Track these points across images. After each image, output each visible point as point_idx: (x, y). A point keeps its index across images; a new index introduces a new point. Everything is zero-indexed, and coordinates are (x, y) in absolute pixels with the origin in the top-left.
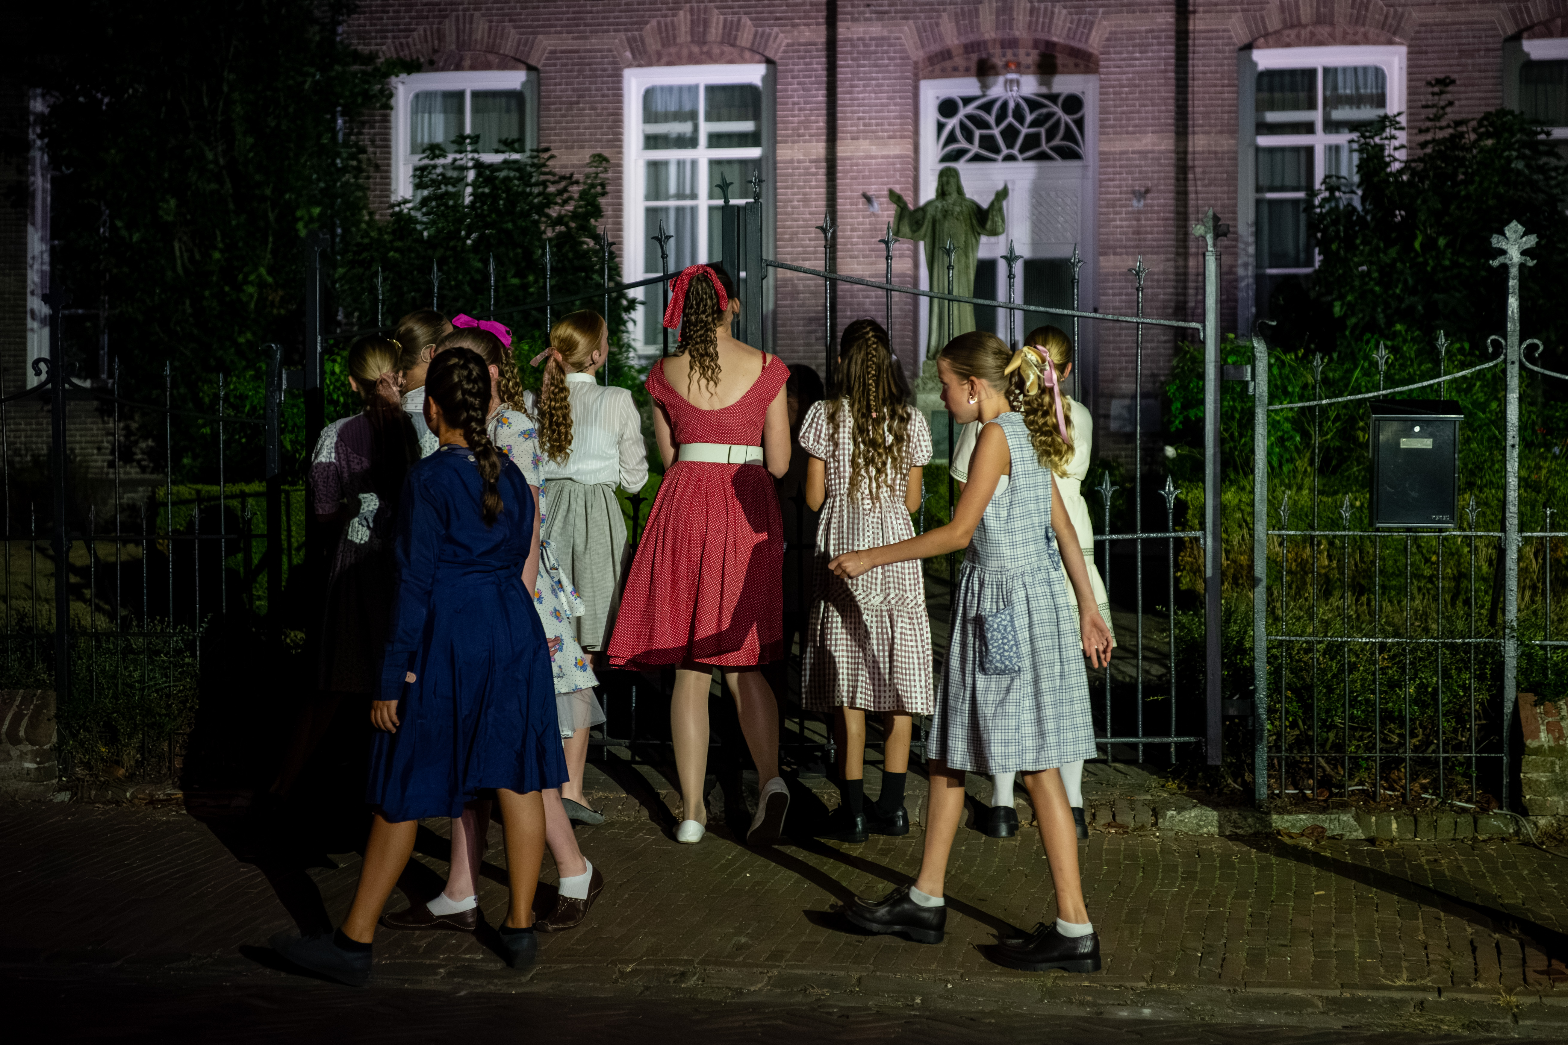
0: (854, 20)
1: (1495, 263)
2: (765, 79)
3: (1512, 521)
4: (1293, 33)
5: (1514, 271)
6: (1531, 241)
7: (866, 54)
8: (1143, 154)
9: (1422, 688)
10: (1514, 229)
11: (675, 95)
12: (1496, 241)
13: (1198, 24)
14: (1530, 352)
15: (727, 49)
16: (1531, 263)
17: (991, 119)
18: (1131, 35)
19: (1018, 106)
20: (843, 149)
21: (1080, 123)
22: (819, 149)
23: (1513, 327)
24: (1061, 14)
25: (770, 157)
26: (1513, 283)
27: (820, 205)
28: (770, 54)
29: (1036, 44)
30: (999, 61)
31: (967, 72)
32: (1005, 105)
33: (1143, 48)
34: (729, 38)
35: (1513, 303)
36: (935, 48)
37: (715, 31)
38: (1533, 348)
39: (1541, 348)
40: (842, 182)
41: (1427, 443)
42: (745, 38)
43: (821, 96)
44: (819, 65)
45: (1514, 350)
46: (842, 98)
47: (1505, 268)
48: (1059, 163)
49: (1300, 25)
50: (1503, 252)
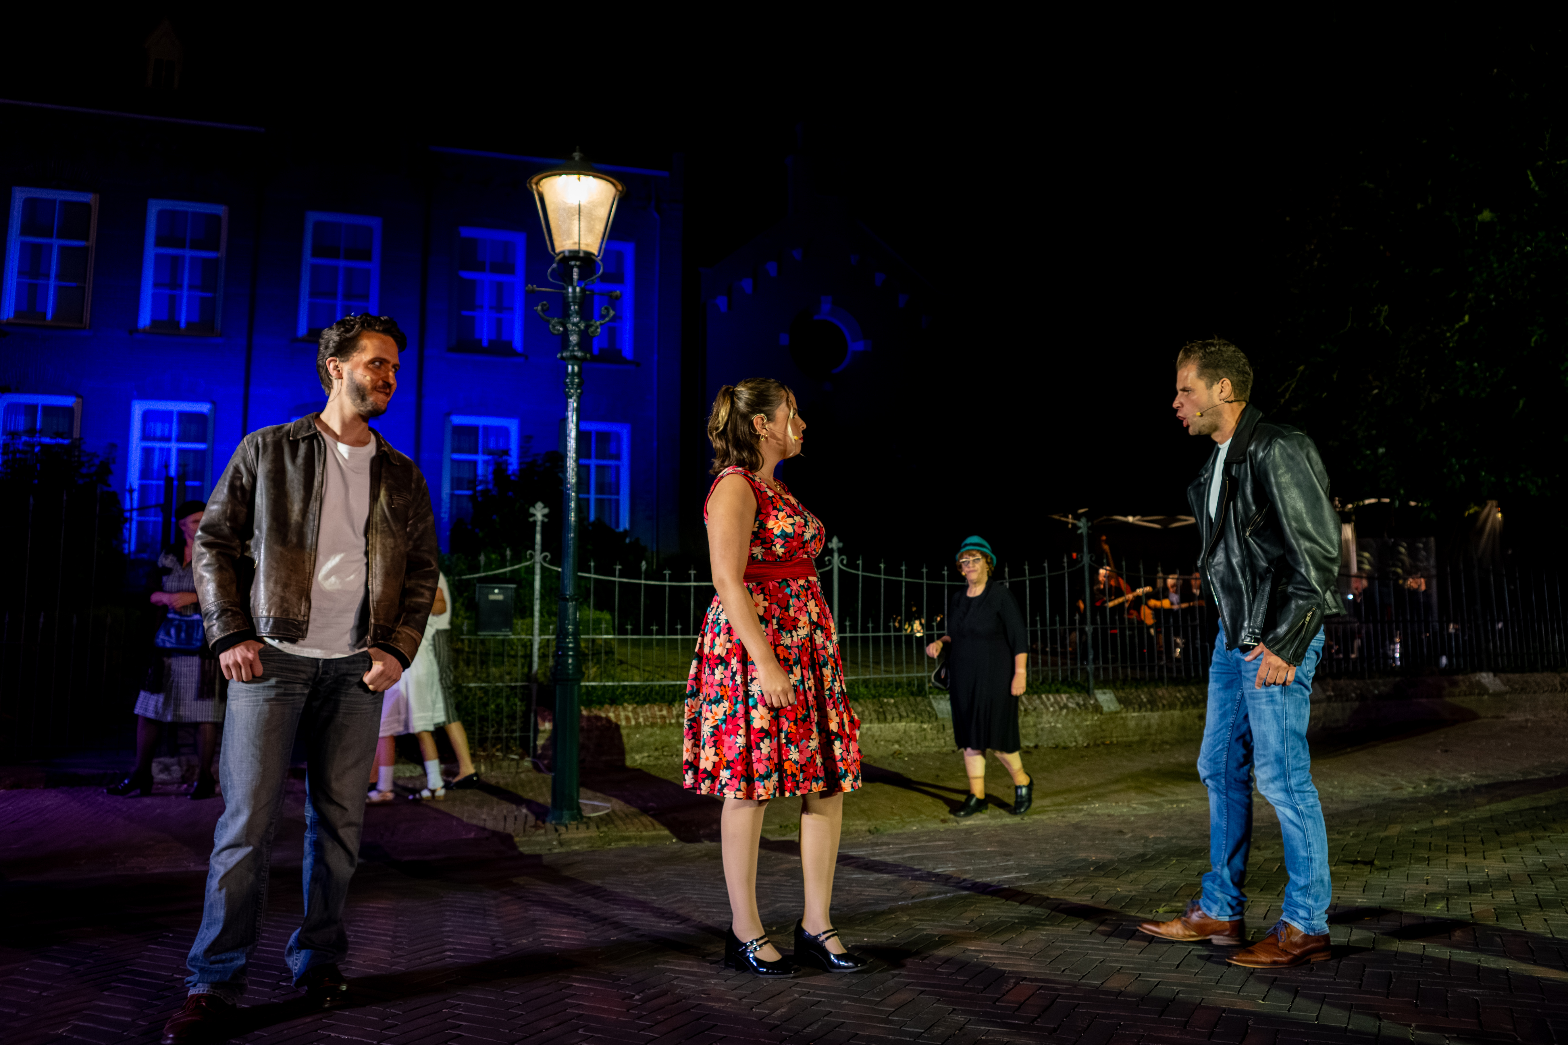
1: (531, 519)
2: (210, 411)
3: (536, 631)
4: (469, 409)
5: (539, 524)
6: (546, 511)
9: (498, 706)
10: (539, 505)
11: (161, 414)
12: (532, 510)
13: (427, 402)
14: (545, 558)
15: (189, 395)
16: (546, 520)
23: (538, 547)
25: (211, 448)
26: (538, 529)
28: (213, 399)
34: (192, 390)
35: (538, 537)
37: (183, 386)
38: (546, 557)
39: (549, 556)
41: (501, 597)
42: (200, 391)
44: (239, 406)
45: (538, 557)
47: (535, 522)
50: (534, 515)
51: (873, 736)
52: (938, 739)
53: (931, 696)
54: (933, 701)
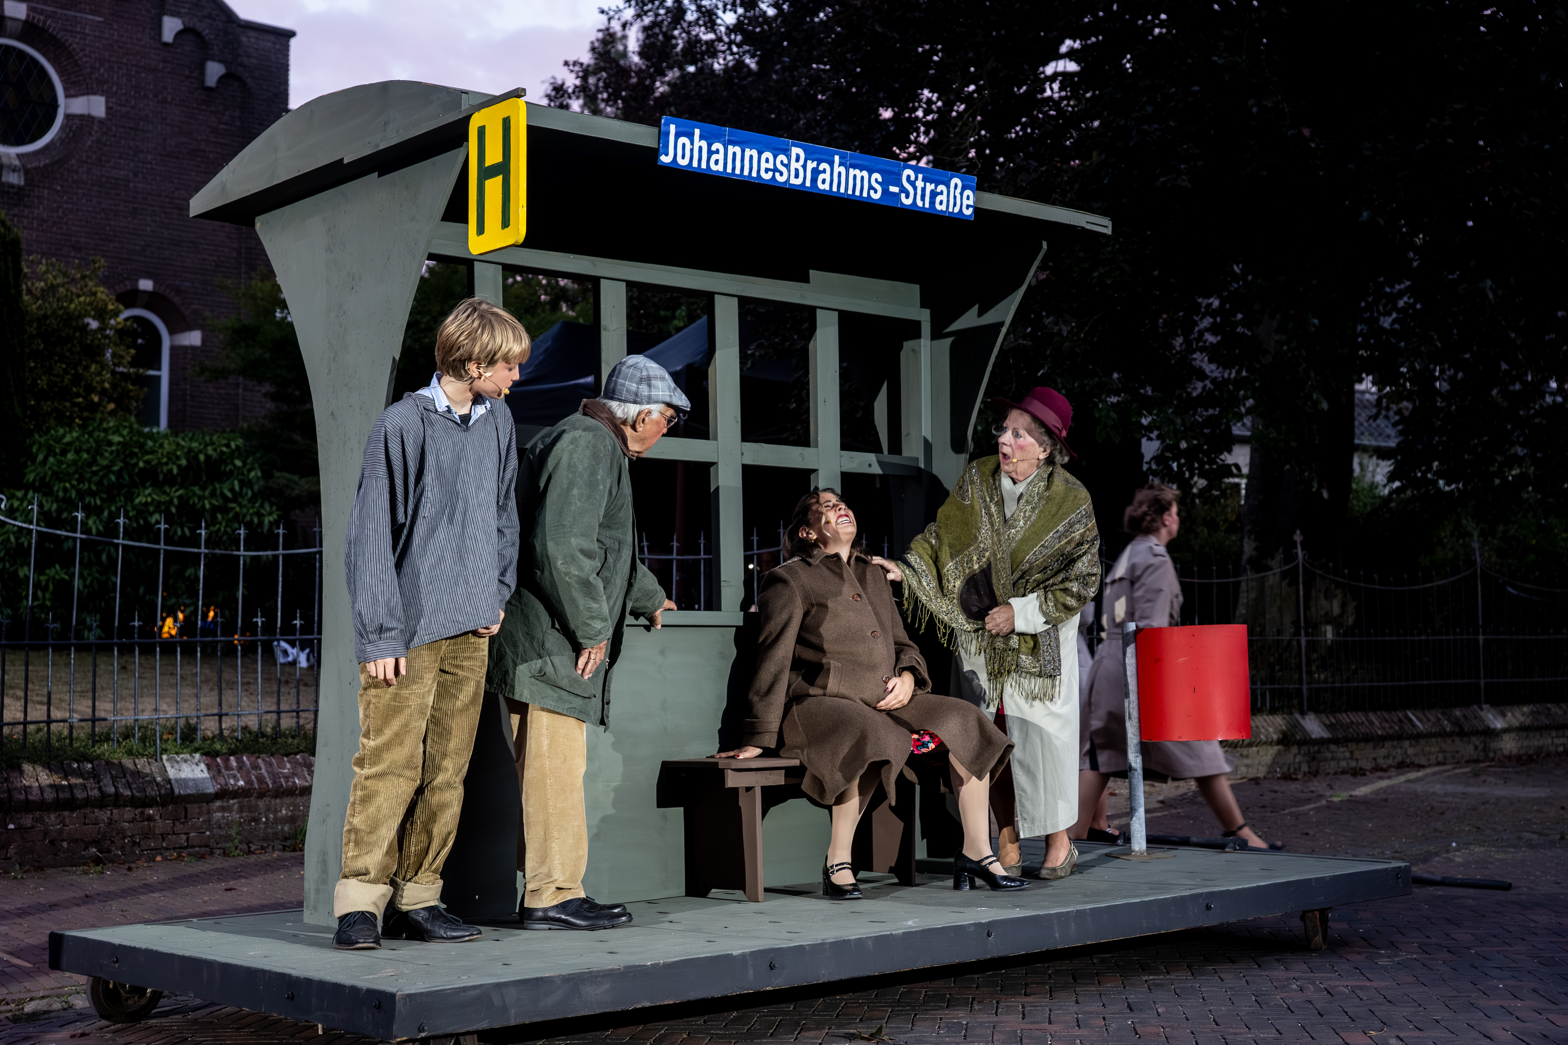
51: (46, 833)
52: (174, 833)
53: (165, 757)
54: (167, 765)
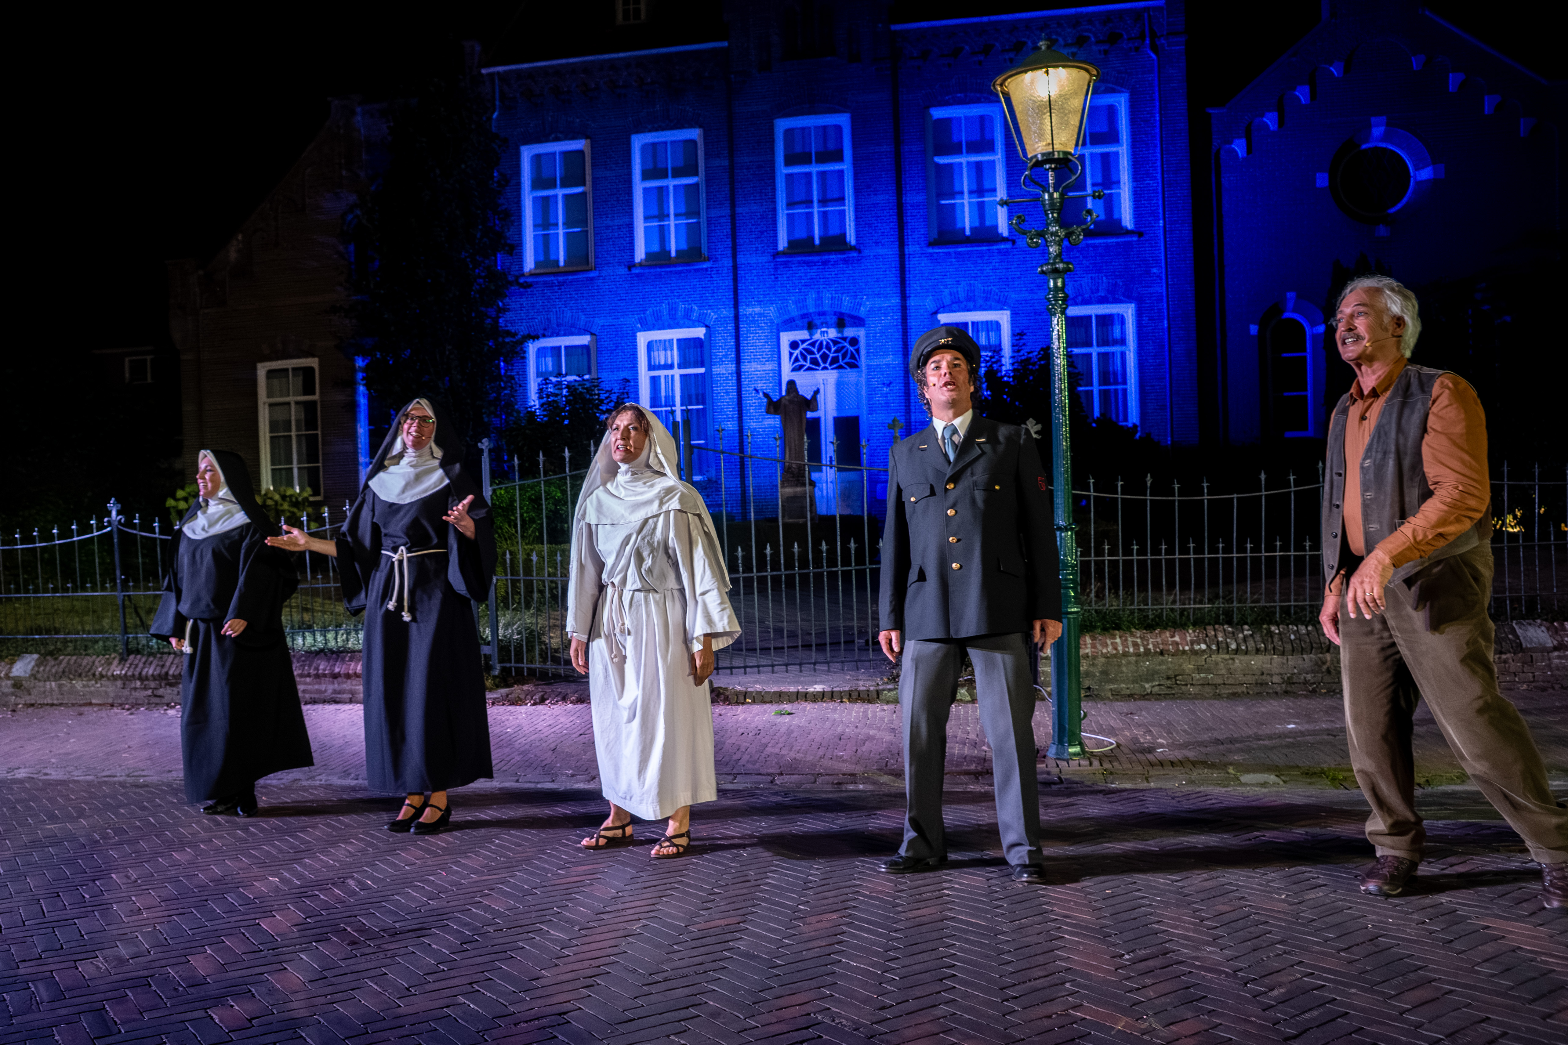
0: (747, 305)
2: (705, 335)
4: (956, 305)
6: (1038, 427)
7: (753, 321)
8: (888, 365)
10: (1032, 421)
11: (662, 343)
13: (911, 303)
15: (686, 321)
17: (815, 350)
18: (879, 309)
19: (828, 343)
20: (745, 367)
21: (858, 351)
22: (732, 367)
24: (846, 299)
25: (709, 371)
27: (734, 395)
28: (707, 323)
29: (835, 313)
30: (818, 323)
31: (802, 328)
32: (821, 343)
33: (886, 315)
34: (687, 315)
36: (786, 317)
37: (680, 313)
40: (744, 383)
42: (695, 315)
43: (732, 342)
44: (731, 328)
46: (743, 343)
48: (849, 370)
49: (959, 301)
53: (1514, 622)
54: (1517, 627)
